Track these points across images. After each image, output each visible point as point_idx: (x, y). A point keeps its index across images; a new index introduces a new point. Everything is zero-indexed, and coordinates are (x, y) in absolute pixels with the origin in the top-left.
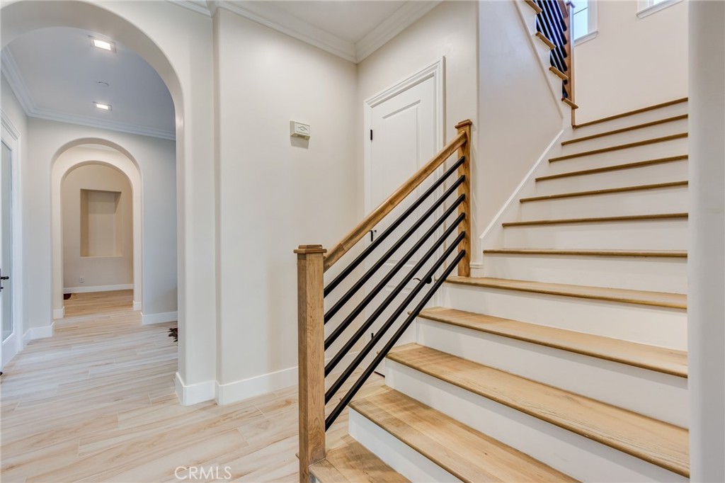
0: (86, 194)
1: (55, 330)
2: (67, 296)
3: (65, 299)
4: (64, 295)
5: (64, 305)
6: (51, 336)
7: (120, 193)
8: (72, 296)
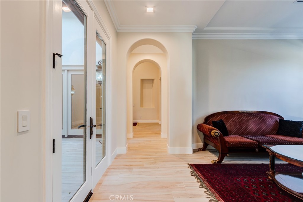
0: (142, 80)
1: (128, 148)
2: (135, 124)
3: (134, 125)
4: (134, 123)
5: (134, 129)
6: (125, 153)
7: (154, 79)
8: (137, 124)
